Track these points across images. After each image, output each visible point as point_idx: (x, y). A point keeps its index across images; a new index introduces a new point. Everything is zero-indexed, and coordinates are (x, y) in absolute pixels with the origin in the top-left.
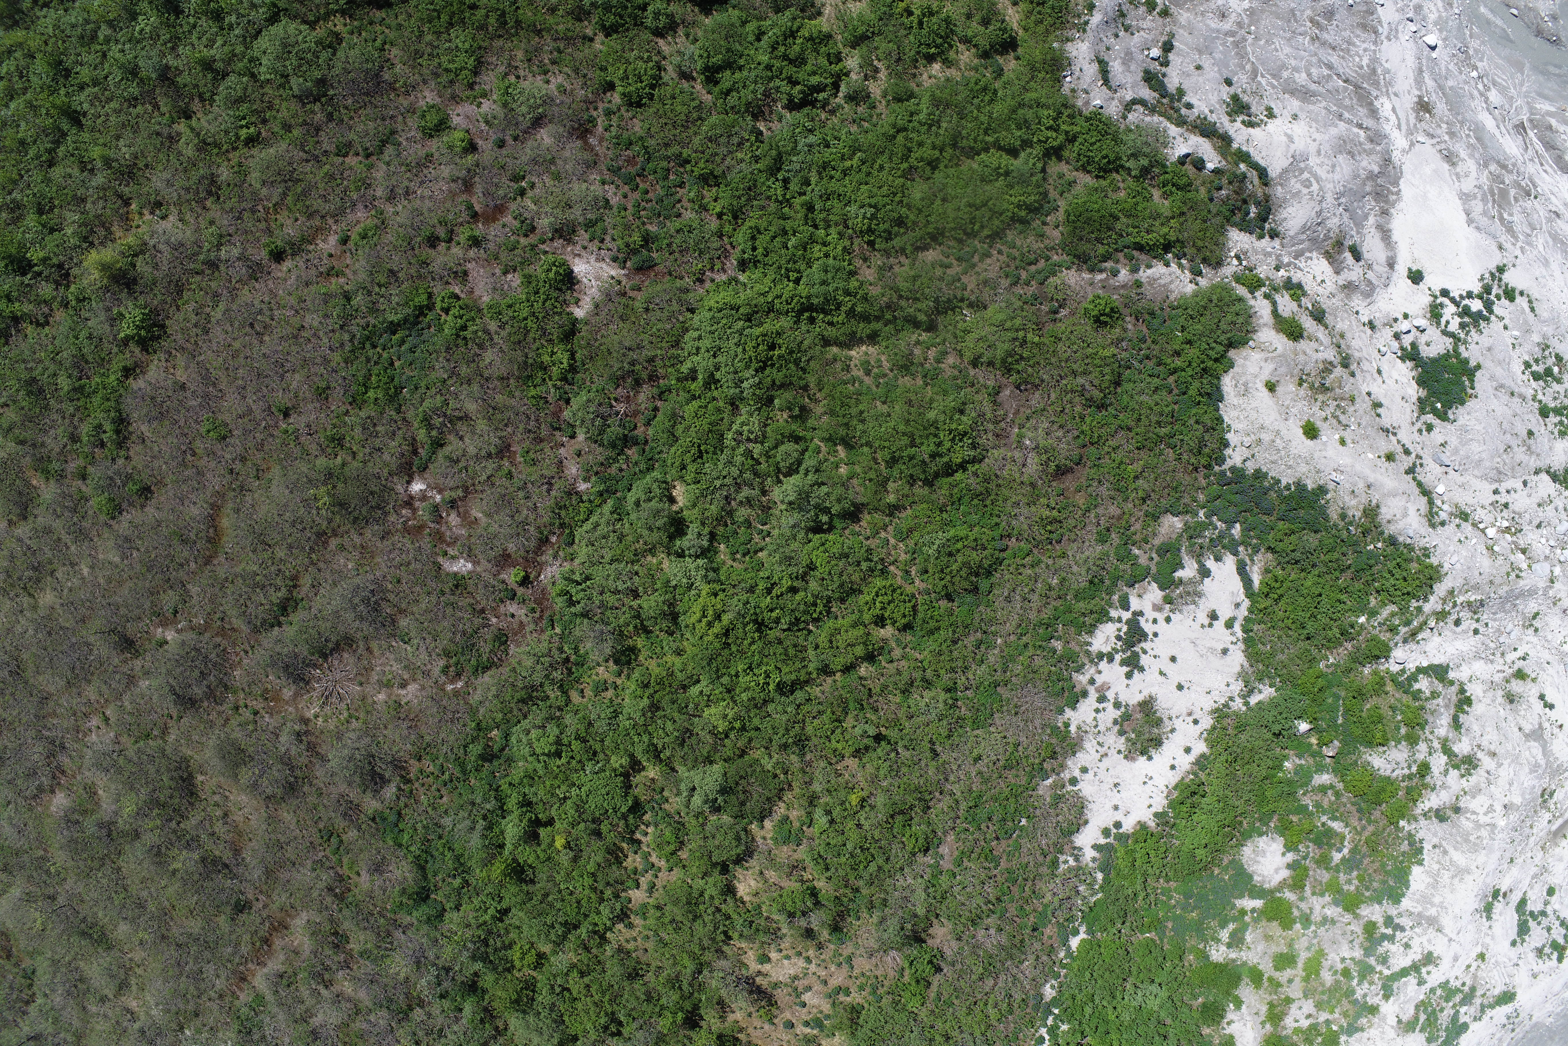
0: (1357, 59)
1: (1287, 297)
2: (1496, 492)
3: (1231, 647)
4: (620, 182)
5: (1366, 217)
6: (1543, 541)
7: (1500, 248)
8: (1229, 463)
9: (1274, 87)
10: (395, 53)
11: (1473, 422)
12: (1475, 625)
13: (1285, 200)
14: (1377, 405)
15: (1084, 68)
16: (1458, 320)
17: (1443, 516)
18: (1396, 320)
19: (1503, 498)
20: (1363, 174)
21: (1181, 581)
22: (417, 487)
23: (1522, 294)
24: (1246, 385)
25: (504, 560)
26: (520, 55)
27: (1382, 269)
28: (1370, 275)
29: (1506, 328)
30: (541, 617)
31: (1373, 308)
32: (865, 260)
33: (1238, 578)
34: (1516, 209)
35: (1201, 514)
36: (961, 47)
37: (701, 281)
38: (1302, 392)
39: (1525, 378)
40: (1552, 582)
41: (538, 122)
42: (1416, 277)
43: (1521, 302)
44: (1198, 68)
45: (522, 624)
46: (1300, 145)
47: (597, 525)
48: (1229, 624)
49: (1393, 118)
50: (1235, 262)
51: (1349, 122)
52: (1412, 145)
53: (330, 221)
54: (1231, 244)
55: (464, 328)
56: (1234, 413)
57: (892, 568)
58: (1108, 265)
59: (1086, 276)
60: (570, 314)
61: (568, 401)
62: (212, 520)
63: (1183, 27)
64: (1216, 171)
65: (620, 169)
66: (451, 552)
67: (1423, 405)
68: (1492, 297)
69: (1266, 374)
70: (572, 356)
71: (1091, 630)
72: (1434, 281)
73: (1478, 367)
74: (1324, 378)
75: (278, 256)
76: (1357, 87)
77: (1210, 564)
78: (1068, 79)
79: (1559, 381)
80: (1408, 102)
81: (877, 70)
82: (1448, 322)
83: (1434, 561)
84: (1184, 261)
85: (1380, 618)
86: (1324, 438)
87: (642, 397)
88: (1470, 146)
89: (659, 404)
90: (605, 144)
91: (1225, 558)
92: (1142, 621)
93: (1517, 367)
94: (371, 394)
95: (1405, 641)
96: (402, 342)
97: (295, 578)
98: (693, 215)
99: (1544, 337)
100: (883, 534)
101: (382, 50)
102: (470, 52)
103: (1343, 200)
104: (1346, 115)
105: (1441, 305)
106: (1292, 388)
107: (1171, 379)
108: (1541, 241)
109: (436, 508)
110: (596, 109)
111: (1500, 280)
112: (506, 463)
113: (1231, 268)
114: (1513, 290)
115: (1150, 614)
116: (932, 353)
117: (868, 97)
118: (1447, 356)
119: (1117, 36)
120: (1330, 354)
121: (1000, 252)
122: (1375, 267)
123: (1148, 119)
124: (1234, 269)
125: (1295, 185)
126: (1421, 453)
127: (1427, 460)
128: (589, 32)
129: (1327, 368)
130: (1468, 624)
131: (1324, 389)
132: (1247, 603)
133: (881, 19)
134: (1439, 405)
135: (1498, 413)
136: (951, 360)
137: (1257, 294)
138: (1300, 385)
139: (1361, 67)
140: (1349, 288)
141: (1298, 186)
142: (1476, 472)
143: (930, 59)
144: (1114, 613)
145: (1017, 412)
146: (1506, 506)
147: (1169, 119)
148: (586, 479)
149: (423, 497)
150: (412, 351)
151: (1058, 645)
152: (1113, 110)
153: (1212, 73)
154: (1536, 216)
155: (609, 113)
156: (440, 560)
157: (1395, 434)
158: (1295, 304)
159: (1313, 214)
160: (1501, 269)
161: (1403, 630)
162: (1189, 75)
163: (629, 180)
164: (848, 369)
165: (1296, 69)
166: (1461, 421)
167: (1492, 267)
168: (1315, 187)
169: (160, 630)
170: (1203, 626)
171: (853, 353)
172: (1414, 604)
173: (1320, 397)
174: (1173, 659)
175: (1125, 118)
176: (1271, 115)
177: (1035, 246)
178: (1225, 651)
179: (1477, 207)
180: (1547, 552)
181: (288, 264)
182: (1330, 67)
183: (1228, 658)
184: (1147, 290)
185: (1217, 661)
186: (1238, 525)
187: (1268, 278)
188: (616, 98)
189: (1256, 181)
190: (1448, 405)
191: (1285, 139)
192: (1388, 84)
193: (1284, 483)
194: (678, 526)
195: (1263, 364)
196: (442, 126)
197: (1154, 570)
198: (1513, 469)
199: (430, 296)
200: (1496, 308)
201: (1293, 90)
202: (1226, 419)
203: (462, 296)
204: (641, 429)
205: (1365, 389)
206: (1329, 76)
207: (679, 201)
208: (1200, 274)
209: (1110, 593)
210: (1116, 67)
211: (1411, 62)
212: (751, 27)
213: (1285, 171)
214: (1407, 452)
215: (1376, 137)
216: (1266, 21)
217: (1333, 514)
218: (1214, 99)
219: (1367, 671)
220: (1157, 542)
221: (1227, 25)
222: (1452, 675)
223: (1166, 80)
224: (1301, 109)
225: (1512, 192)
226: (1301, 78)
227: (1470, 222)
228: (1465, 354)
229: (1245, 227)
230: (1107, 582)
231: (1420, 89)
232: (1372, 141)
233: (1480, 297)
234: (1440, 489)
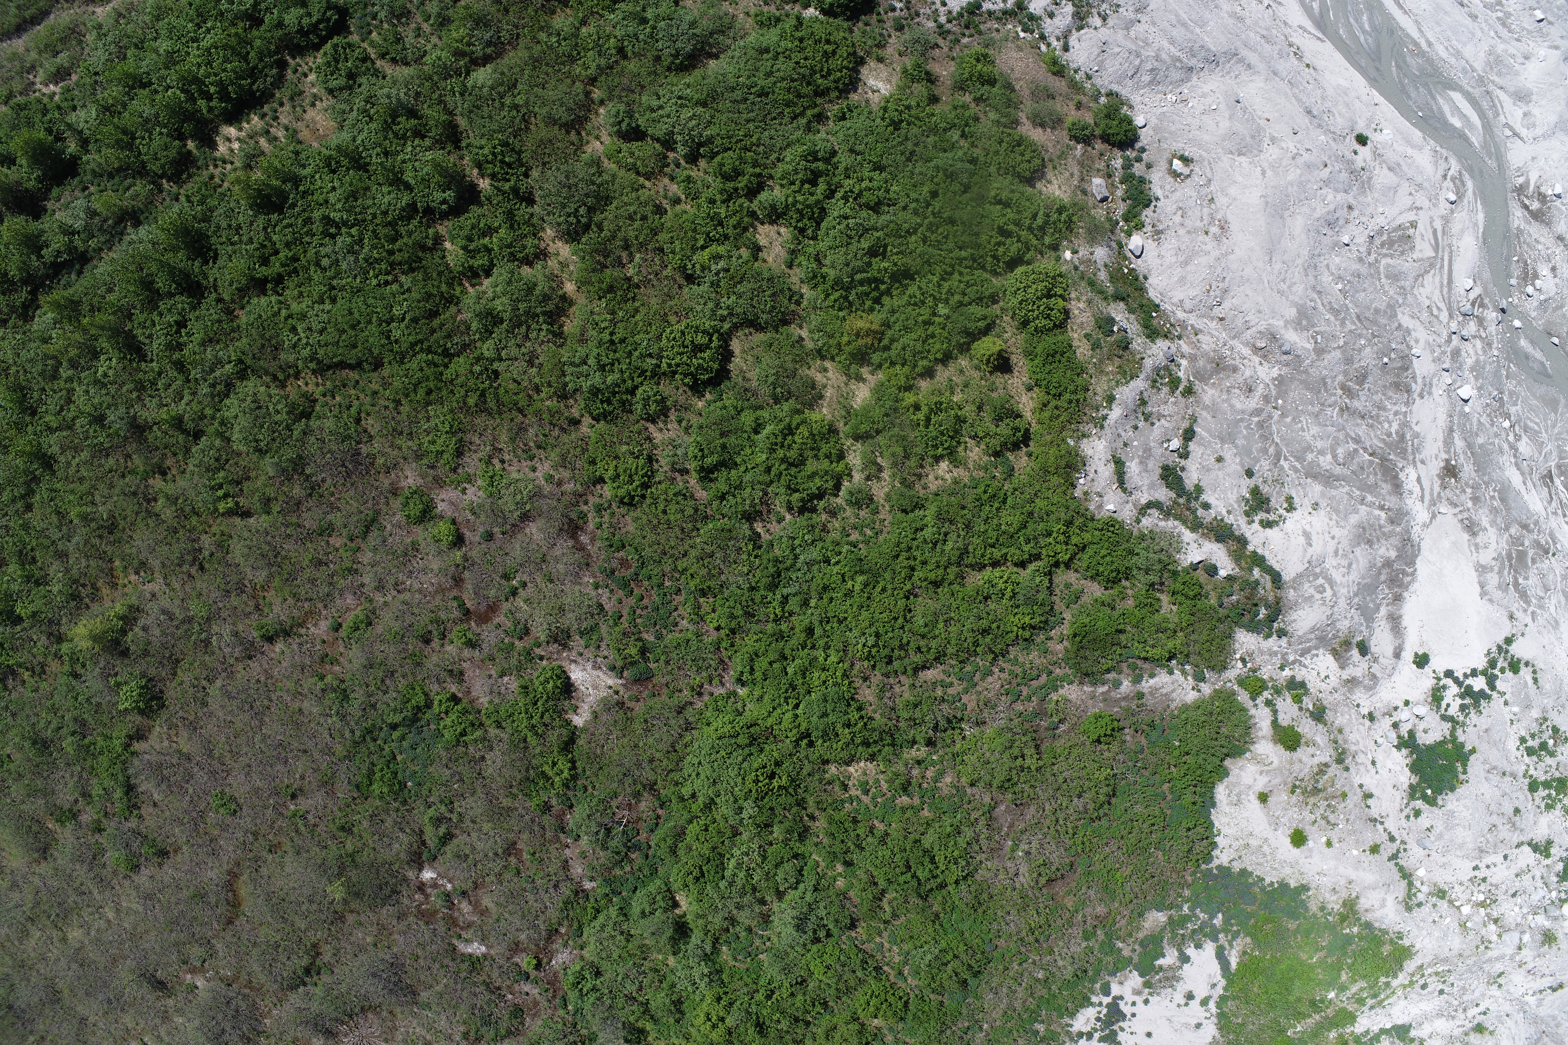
0: (1386, 425)
1: (1289, 700)
2: (1476, 868)
3: (1205, 1022)
4: (613, 586)
5: (1377, 609)
6: (1517, 909)
7: (1511, 617)
8: (1216, 862)
9: (1296, 470)
10: (371, 424)
11: (1461, 808)
12: (1441, 986)
13: (1296, 603)
14: (1368, 796)
15: (1100, 470)
16: (1459, 701)
17: (1421, 897)
18: (1396, 708)
19: (1480, 874)
20: (1379, 562)
21: (1161, 968)
22: (428, 875)
23: (1527, 664)
24: (1239, 795)
25: (516, 948)
26: (504, 437)
27: (1387, 660)
28: (1376, 669)
29: (1506, 703)
30: (554, 997)
31: (1375, 699)
32: (865, 679)
33: (1216, 962)
34: (1533, 572)
35: (1186, 908)
36: (971, 443)
37: (700, 694)
38: (1294, 799)
39: (1519, 754)
40: (1520, 948)
41: (526, 517)
42: (1421, 661)
43: (1525, 673)
44: (1220, 460)
45: (536, 1003)
46: (1317, 549)
47: (603, 926)
48: (1204, 1002)
49: (1417, 490)
50: (1240, 665)
51: (1371, 505)
52: (1434, 516)
53: (320, 605)
54: (1237, 645)
55: (464, 733)
56: (1225, 820)
57: (885, 968)
58: (1111, 676)
59: (1087, 689)
60: (568, 723)
61: (571, 807)
62: (230, 884)
63: (1206, 408)
64: (1229, 578)
65: (613, 572)
66: (464, 934)
67: (1413, 792)
68: (1496, 672)
69: (1261, 783)
70: (574, 768)
71: (1073, 1015)
72: (1438, 664)
73: (1473, 751)
74: (1317, 781)
75: (270, 639)
76: (1384, 459)
77: (1190, 951)
78: (1082, 481)
79: (1552, 754)
80: (1435, 467)
81: (880, 469)
82: (1448, 705)
83: (1406, 942)
84: (1187, 667)
85: (1349, 994)
86: (1310, 843)
87: (643, 805)
88: (1494, 511)
89: (660, 812)
90: (598, 544)
91: (1205, 946)
92: (1122, 1005)
93: (1513, 743)
94: (375, 786)
95: (1372, 1008)
96: (403, 738)
97: (315, 946)
98: (691, 627)
99: (1544, 710)
100: (878, 940)
101: (358, 421)
102: (451, 432)
103: (1356, 600)
104: (1369, 498)
105: (1444, 687)
106: (1284, 797)
107: (1166, 786)
108: (1554, 601)
109: (448, 896)
110: (586, 503)
111: (1507, 652)
112: (513, 860)
113: (1237, 670)
114: (1519, 661)
115: (1129, 997)
116: (929, 774)
117: (871, 499)
118: (1443, 742)
119: (1136, 428)
120: (1325, 755)
121: (1002, 670)
122: (1381, 660)
123: (1162, 524)
124: (1238, 672)
125: (1308, 589)
126: (1406, 838)
127: (1412, 845)
128: (575, 413)
129: (1323, 769)
130: (1434, 985)
131: (1316, 791)
132: (1223, 983)
133: (887, 415)
134: (1429, 792)
135: (1487, 796)
136: (948, 780)
137: (1260, 700)
138: (1293, 792)
139: (1389, 435)
140: (1352, 683)
141: (1312, 591)
142: (1458, 853)
143: (938, 459)
144: (1094, 999)
145: (1011, 826)
146: (1484, 880)
147: (1184, 522)
148: (592, 879)
149: (435, 885)
150: (413, 748)
151: (1041, 1028)
152: (1127, 514)
153: (1234, 465)
154: (1551, 577)
155: (599, 509)
156: (455, 942)
157: (1382, 823)
158: (1296, 706)
159: (1324, 617)
160: (1509, 641)
161: (1370, 1002)
162: (1208, 470)
163: (625, 585)
164: (845, 787)
165: (1321, 452)
166: (1450, 806)
167: (1500, 640)
168: (1329, 593)
169: (189, 976)
170: (1179, 1006)
171: (851, 769)
172: (1383, 979)
173: (1312, 800)
174: (1149, 1035)
175: (1138, 521)
176: (1291, 508)
177: (1037, 662)
178: (1198, 1026)
179: (1493, 579)
180: (1519, 920)
181: (279, 646)
182: (1357, 441)
183: (1201, 1031)
184: (1149, 701)
185: (1190, 1035)
186: (1220, 916)
187: (1271, 678)
188: (607, 491)
189: (1269, 585)
190: (1438, 791)
191: (1302, 540)
192: (1416, 450)
193: (1268, 880)
194: (682, 930)
195: (1257, 776)
196: (427, 514)
197: (1136, 959)
198: (1495, 846)
199: (426, 695)
200: (1499, 684)
201: (1314, 474)
202: (1217, 824)
203: (460, 695)
204: (643, 836)
205: (1357, 781)
206: (1356, 450)
207: (676, 609)
208: (1203, 679)
209: (1093, 981)
210: (1133, 468)
211: (1442, 420)
212: (747, 419)
213: (1300, 576)
214: (1392, 839)
215: (1398, 516)
216: (1296, 392)
217: (1313, 907)
218: (1232, 497)
219: (1333, 1035)
220: (1141, 935)
221: (1254, 402)
222: (1413, 1033)
223: (1183, 475)
224: (1323, 495)
225: (1531, 553)
226: (1326, 461)
227: (1483, 594)
228: (1461, 738)
229: (1254, 627)
230: (1090, 973)
231: (1448, 452)
232: (1392, 522)
233: (1484, 673)
234: (1421, 873)
